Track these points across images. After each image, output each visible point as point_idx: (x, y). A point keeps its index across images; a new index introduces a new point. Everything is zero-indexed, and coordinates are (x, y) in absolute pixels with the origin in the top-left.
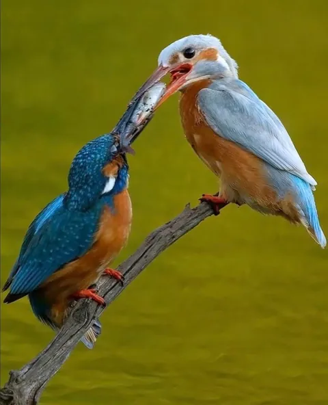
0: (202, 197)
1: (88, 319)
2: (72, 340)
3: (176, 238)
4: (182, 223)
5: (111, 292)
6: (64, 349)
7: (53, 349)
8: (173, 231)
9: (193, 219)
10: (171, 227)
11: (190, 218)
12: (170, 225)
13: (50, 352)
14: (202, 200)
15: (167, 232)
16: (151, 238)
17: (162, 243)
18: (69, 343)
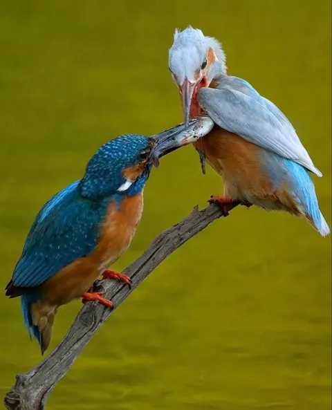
0: (210, 199)
1: (95, 322)
2: (79, 343)
3: (184, 240)
4: (189, 225)
5: (118, 295)
6: (71, 352)
7: (59, 353)
8: (181, 233)
9: (201, 221)
10: (179, 229)
11: (199, 220)
12: (178, 227)
13: (57, 355)
14: (211, 202)
15: (175, 233)
16: (159, 240)
17: (169, 245)
18: (76, 346)
